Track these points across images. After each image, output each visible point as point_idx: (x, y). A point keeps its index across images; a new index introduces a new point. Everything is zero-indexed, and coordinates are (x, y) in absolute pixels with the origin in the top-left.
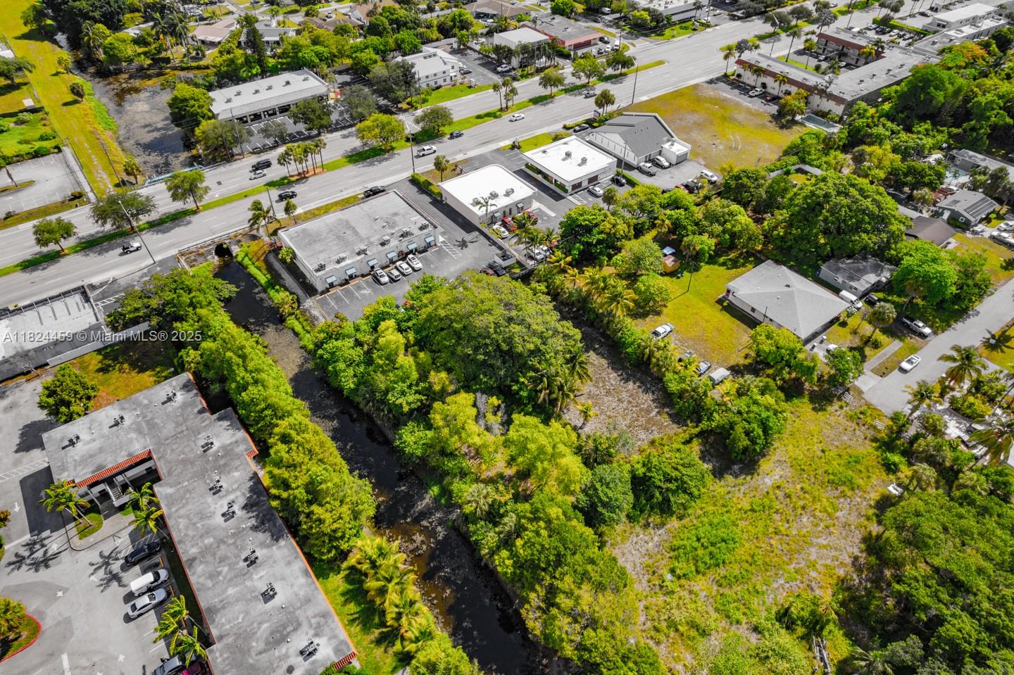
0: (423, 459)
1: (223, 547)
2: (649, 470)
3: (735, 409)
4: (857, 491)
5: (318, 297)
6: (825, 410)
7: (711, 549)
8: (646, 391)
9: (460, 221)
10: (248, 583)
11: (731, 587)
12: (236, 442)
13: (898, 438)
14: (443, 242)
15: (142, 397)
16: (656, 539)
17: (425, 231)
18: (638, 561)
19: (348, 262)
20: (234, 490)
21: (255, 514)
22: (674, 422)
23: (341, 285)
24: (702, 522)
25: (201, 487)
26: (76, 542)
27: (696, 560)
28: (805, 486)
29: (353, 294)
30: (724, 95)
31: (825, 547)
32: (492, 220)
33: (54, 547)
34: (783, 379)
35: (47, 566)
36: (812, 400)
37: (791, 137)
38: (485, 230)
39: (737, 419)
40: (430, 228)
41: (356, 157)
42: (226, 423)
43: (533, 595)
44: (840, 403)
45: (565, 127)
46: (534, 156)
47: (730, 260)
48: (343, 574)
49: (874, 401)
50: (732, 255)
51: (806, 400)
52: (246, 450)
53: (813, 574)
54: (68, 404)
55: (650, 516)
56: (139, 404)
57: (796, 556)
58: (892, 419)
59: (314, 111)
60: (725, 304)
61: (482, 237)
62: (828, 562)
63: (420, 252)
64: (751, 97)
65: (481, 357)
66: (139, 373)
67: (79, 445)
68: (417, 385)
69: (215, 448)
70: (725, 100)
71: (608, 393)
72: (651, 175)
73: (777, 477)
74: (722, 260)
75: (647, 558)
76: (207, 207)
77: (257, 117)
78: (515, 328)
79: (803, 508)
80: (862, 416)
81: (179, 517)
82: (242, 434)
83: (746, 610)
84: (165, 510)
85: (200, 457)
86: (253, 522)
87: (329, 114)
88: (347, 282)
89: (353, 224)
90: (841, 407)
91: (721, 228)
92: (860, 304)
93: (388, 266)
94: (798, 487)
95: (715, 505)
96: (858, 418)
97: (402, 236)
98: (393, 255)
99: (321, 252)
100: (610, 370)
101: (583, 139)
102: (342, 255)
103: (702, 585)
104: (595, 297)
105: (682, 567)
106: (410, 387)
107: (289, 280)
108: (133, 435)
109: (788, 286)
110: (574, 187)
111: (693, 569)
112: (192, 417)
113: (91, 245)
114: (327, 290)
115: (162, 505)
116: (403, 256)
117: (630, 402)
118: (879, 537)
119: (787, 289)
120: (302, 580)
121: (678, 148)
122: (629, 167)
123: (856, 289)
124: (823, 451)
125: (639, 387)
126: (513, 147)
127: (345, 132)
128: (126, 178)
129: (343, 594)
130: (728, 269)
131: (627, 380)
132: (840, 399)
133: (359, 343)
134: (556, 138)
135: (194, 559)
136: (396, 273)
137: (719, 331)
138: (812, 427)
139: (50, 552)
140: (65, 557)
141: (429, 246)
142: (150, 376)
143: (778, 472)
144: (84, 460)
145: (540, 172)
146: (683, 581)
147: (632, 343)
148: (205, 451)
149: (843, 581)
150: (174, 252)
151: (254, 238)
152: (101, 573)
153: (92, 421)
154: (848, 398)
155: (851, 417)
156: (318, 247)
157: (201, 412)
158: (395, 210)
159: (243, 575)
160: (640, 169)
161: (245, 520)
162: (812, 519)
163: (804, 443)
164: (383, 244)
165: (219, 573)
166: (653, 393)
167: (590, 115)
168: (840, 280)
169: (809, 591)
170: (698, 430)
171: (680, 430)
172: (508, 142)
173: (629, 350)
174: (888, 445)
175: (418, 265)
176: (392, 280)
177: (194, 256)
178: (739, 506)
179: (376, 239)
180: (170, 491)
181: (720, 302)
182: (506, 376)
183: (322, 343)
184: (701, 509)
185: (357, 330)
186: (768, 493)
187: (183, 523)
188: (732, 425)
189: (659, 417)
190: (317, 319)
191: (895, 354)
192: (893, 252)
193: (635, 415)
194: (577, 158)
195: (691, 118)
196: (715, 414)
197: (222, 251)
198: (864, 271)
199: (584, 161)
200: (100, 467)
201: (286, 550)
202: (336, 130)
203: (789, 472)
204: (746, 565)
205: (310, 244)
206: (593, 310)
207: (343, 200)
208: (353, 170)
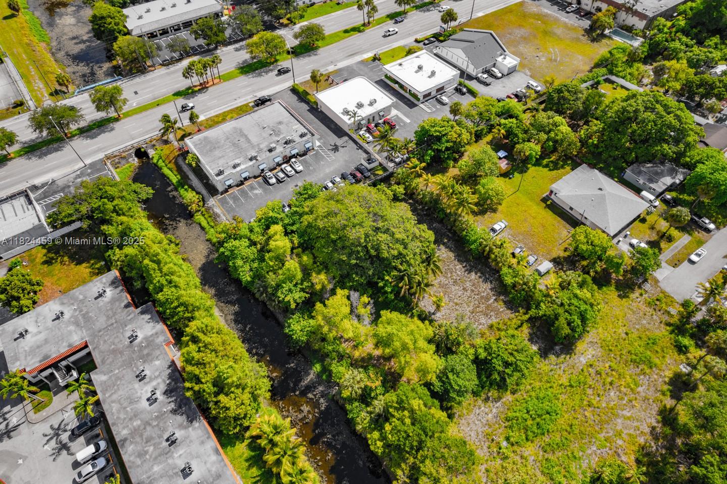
0: (308, 343)
1: (148, 428)
2: (490, 354)
3: (558, 301)
4: (654, 369)
5: (220, 197)
6: (628, 297)
7: (538, 420)
8: (485, 281)
9: (333, 127)
10: (170, 461)
11: (554, 453)
12: (156, 334)
13: (688, 323)
14: (319, 146)
15: (78, 293)
16: (494, 410)
17: (304, 139)
18: (480, 430)
19: (242, 167)
20: (156, 377)
21: (173, 399)
22: (508, 308)
23: (238, 186)
24: (530, 396)
25: (130, 375)
26: (32, 416)
27: (526, 429)
28: (612, 364)
29: (248, 194)
30: (546, 11)
31: (629, 418)
32: (359, 127)
33: (14, 421)
34: (596, 272)
35: (10, 437)
36: (617, 288)
37: (601, 50)
38: (354, 136)
39: (561, 311)
40: (309, 136)
41: (247, 69)
42: (147, 317)
43: (399, 473)
44: (640, 291)
45: (417, 41)
46: (393, 68)
47: (552, 162)
48: (247, 442)
49: (668, 290)
50: (553, 158)
51: (613, 288)
52: (164, 341)
53: (620, 442)
54: (18, 299)
55: (489, 391)
56: (75, 299)
57: (605, 426)
58: (683, 305)
59: (211, 28)
60: (549, 203)
61: (351, 142)
62: (632, 432)
63: (301, 156)
64: (568, 12)
65: (353, 262)
66: (76, 265)
67: (28, 337)
68: (302, 284)
69: (139, 340)
70: (546, 15)
71: (455, 282)
72: (487, 85)
73: (590, 357)
74: (545, 162)
75: (487, 427)
76: (127, 115)
77: (164, 32)
78: (383, 237)
79: (611, 384)
80: (658, 303)
81: (113, 402)
82: (161, 326)
83: (566, 474)
84: (100, 396)
85: (128, 347)
86: (172, 406)
87: (223, 31)
88: (242, 183)
89: (246, 132)
90: (641, 295)
91: (545, 137)
92: (657, 203)
93: (275, 169)
94: (607, 365)
95: (541, 381)
96: (655, 304)
97: (286, 143)
98: (279, 160)
99: (220, 158)
100: (456, 262)
101: (431, 51)
102: (237, 161)
103: (530, 450)
104: (445, 201)
105: (515, 436)
106: (295, 285)
107: (195, 181)
108: (72, 328)
109: (600, 189)
110: (425, 96)
111: (524, 437)
112: (119, 310)
113: (32, 149)
114: (226, 191)
115: (98, 392)
116: (287, 160)
117: (473, 291)
118: (672, 409)
119: (600, 192)
120: (214, 458)
121: (509, 61)
122: (470, 78)
123: (654, 190)
124: (627, 334)
125: (480, 277)
126: (375, 59)
127: (237, 45)
128: (59, 88)
129: (247, 460)
130: (550, 170)
131: (470, 271)
132: (640, 287)
133: (253, 243)
134: (410, 52)
135: (125, 440)
136: (281, 175)
137: (543, 226)
138: (618, 312)
139: (11, 425)
140: (24, 428)
141: (308, 150)
142: (86, 268)
143: (591, 352)
144: (32, 351)
145: (397, 82)
146: (515, 448)
147: (475, 241)
148: (131, 342)
149: (643, 448)
150: (101, 156)
151: (166, 142)
152: (53, 443)
153: (38, 315)
154: (647, 286)
155: (649, 303)
156: (217, 153)
157: (127, 306)
158: (280, 119)
159: (166, 454)
160: (477, 79)
161: (166, 404)
162: (618, 393)
163: (611, 326)
164: (270, 151)
165: (146, 452)
166: (491, 282)
167: (436, 30)
168: (641, 182)
169: (616, 457)
170: (527, 316)
171: (513, 316)
172: (370, 55)
173: (473, 247)
174: (679, 329)
175: (299, 168)
176: (279, 181)
177: (117, 159)
178: (560, 382)
179: (264, 146)
180: (104, 378)
181: (544, 200)
182: (374, 275)
183: (223, 242)
184: (530, 384)
185: (251, 231)
186: (582, 370)
187: (115, 407)
188: (557, 316)
189: (496, 304)
190: (219, 216)
191: (685, 247)
192: (688, 159)
193: (477, 302)
194: (427, 71)
195: (519, 33)
196: (542, 304)
197: (140, 153)
198: (661, 175)
199: (433, 74)
200: (46, 357)
201: (200, 431)
202: (230, 44)
203: (599, 352)
204: (565, 433)
205: (211, 151)
206: (443, 210)
207: (237, 108)
208: (244, 81)
